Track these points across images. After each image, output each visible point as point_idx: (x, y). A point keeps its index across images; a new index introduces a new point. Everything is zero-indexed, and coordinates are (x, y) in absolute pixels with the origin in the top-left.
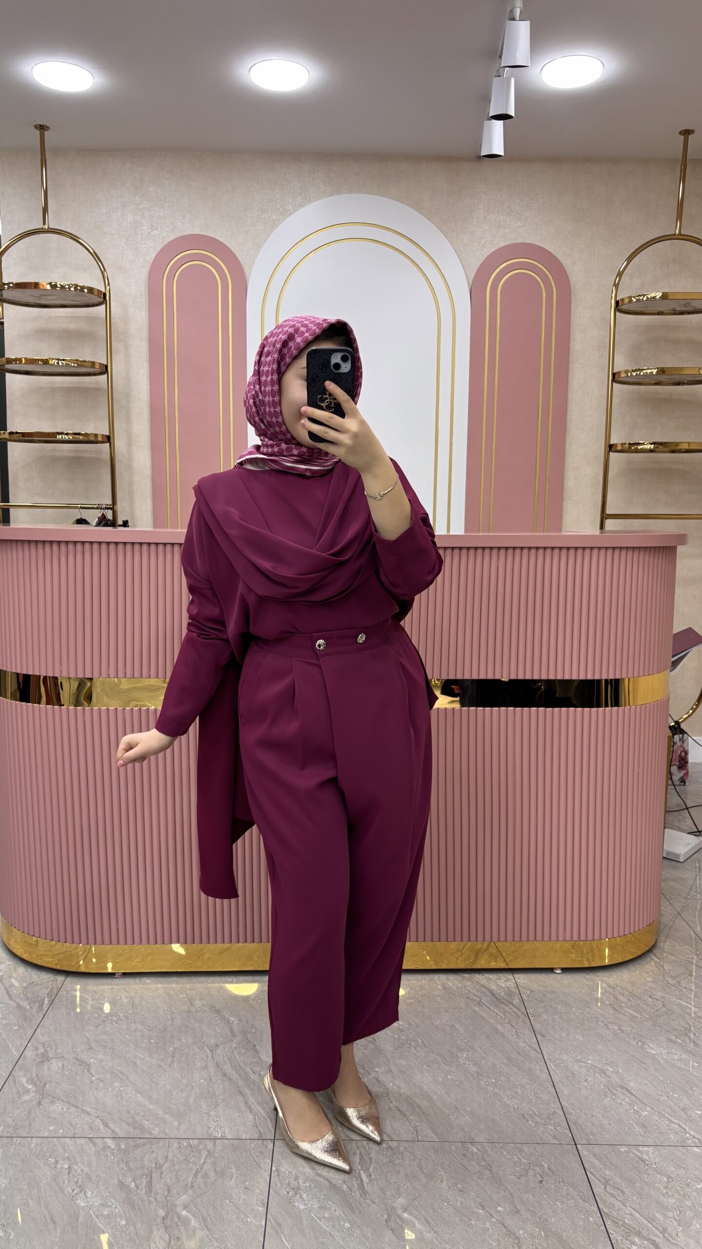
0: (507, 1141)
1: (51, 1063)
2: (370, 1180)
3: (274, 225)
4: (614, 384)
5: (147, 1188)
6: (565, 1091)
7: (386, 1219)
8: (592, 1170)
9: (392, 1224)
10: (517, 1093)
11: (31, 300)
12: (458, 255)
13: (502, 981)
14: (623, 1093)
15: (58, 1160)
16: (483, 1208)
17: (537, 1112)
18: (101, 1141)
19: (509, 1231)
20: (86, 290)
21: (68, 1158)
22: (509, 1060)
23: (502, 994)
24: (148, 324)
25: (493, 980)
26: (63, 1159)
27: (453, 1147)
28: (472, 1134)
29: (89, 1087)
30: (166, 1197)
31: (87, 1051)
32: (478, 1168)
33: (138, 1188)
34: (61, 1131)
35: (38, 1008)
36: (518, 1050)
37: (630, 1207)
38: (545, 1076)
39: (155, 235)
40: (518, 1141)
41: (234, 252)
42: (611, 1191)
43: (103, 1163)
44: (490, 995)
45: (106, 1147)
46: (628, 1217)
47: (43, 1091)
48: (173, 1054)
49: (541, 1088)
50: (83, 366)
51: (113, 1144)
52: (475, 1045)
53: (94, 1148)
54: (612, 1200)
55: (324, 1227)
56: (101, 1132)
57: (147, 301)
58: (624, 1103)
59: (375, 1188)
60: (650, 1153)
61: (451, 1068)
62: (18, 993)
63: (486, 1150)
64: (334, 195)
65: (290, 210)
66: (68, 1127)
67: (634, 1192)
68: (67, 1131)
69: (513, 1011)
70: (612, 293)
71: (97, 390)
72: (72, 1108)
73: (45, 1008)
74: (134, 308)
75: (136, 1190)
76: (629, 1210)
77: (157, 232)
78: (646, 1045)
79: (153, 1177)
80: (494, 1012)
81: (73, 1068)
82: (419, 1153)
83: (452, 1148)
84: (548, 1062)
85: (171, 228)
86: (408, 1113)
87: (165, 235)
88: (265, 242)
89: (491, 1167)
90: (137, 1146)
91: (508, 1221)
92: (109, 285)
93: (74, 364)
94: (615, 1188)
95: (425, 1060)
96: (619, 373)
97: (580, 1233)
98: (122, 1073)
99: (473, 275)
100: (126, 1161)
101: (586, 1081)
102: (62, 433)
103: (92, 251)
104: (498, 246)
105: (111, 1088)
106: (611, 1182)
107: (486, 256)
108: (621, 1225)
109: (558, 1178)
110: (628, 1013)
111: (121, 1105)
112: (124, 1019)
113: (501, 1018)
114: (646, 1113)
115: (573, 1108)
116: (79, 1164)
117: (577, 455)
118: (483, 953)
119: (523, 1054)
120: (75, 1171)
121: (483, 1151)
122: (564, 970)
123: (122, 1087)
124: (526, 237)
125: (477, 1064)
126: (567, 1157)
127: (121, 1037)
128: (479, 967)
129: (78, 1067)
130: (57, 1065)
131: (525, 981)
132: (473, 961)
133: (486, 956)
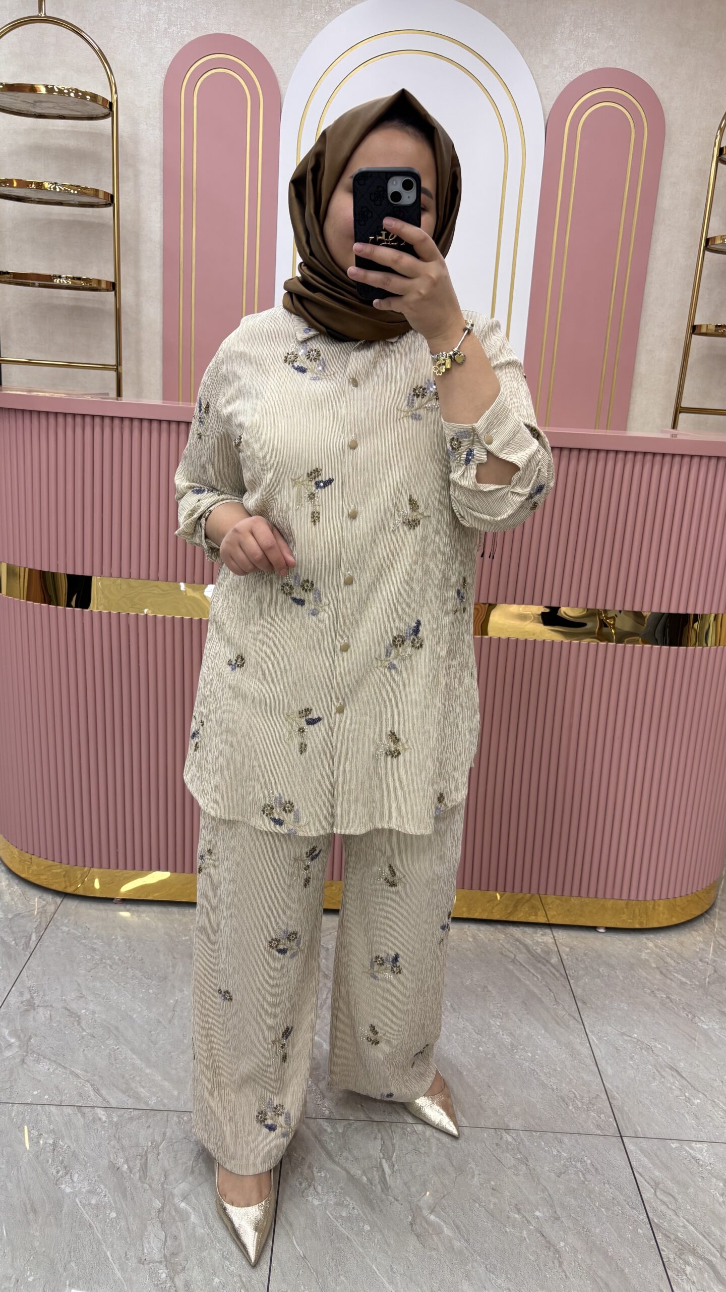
0: (545, 1129)
1: (37, 1013)
2: (393, 1172)
3: (318, 27)
4: (707, 252)
5: (142, 1172)
6: (608, 1070)
7: (410, 1222)
8: (640, 1170)
9: (417, 1228)
10: (555, 1070)
11: (23, 107)
13: (538, 935)
14: (672, 1075)
16: (519, 1211)
17: (578, 1095)
18: (91, 1111)
19: (549, 1242)
20: (88, 97)
21: (53, 1131)
22: (546, 1031)
23: (539, 951)
24: (162, 146)
25: (529, 934)
26: (47, 1133)
28: (506, 1119)
29: (79, 1044)
30: (162, 1184)
31: (78, 1000)
32: (513, 1162)
33: (131, 1172)
34: (46, 1097)
35: (25, 946)
36: (557, 1018)
37: (683, 1217)
38: (586, 1051)
39: (173, 33)
40: (558, 1130)
41: (269, 60)
42: (661, 1197)
43: (92, 1138)
44: (524, 951)
45: (96, 1119)
46: (681, 1229)
47: (27, 1047)
48: (174, 1008)
49: (583, 1066)
50: (85, 194)
51: (104, 1115)
52: (510, 1011)
53: (82, 1120)
54: (663, 1208)
55: (341, 1229)
56: (91, 1099)
57: (162, 116)
58: (674, 1087)
59: (398, 1181)
60: (704, 1150)
61: (483, 1037)
63: (522, 1140)
65: (338, 9)
66: (54, 1092)
67: (689, 1201)
68: (53, 1097)
69: (551, 972)
70: (716, 138)
71: (103, 225)
72: (59, 1069)
73: (32, 944)
74: (147, 124)
75: (129, 1174)
76: (682, 1221)
77: (175, 28)
78: (697, 1018)
79: (148, 1159)
80: (530, 972)
81: (62, 1020)
83: (484, 1135)
84: (590, 1034)
85: (193, 25)
87: (184, 33)
88: (305, 49)
89: (528, 1161)
90: (131, 1119)
91: (547, 1230)
92: (116, 92)
93: (74, 191)
94: (666, 1193)
95: (454, 1027)
96: (714, 236)
97: (628, 1249)
98: (117, 1028)
99: (551, 106)
100: (119, 1136)
101: (632, 1058)
102: (60, 277)
103: (97, 48)
104: (583, 70)
105: (104, 1046)
106: (661, 1186)
108: (674, 1240)
109: (603, 1177)
110: (676, 979)
111: (114, 1067)
112: (120, 963)
113: (538, 979)
114: (699, 1101)
115: (618, 1092)
116: (66, 1139)
117: (653, 336)
118: (523, 905)
119: (562, 1024)
120: (60, 1148)
121: (519, 1141)
122: (609, 929)
123: (116, 1046)
124: (617, 62)
125: (511, 1033)
126: (611, 1152)
127: (117, 985)
128: (515, 919)
129: (68, 1019)
130: (44, 1014)
131: (564, 937)
132: (511, 912)
133: (526, 908)
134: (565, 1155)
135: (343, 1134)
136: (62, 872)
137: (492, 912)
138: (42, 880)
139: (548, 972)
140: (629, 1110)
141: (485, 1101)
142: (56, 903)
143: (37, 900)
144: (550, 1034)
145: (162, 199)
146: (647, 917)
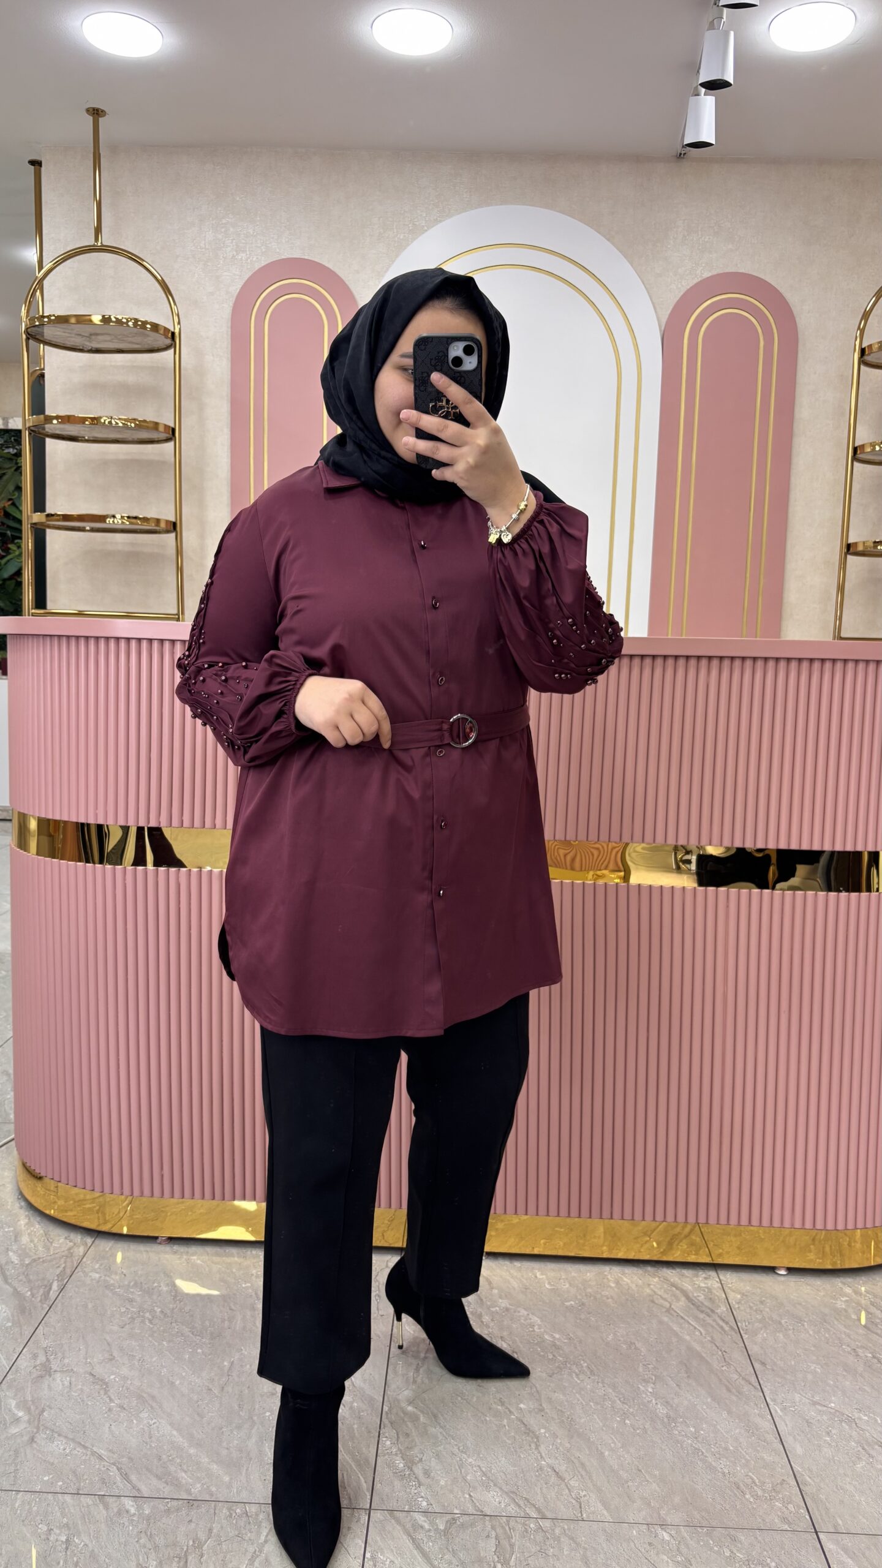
0: (714, 1524)
1: (54, 1379)
4: (856, 464)
6: (797, 1449)
10: (726, 1449)
11: (77, 341)
12: (647, 289)
13: (701, 1279)
15: (52, 1527)
17: (757, 1481)
18: (116, 1502)
20: (148, 326)
21: (67, 1525)
22: (714, 1399)
23: (702, 1298)
24: (230, 377)
25: (688, 1277)
26: (60, 1528)
27: (634, 1532)
28: (662, 1512)
29: (105, 1418)
31: (107, 1363)
34: (60, 1483)
35: (43, 1297)
36: (728, 1384)
38: (767, 1425)
39: (241, 259)
40: (731, 1525)
41: (347, 283)
43: (116, 1535)
44: (682, 1298)
45: (122, 1512)
47: (39, 1421)
49: (763, 1443)
50: (145, 429)
51: (133, 1506)
52: (665, 1373)
53: (104, 1512)
56: (118, 1487)
57: (230, 346)
61: (630, 1407)
62: (17, 1272)
63: (683, 1538)
64: (482, 207)
65: (423, 226)
66: (70, 1477)
68: (68, 1483)
69: (718, 1324)
70: (856, 340)
71: (164, 463)
72: (78, 1449)
73: (53, 1295)
74: (213, 355)
77: (244, 255)
79: (188, 1562)
80: (690, 1324)
81: (85, 1388)
82: (583, 1538)
83: (632, 1533)
84: (771, 1403)
85: (264, 250)
86: (567, 1476)
87: (254, 259)
89: (691, 1564)
90: (168, 1512)
92: (179, 323)
93: (131, 424)
95: (592, 1394)
96: (863, 446)
98: (153, 1397)
99: (667, 317)
100: (151, 1532)
101: (828, 1433)
102: (113, 517)
103: (159, 278)
104: (700, 277)
105: (137, 1420)
107: (686, 290)
111: (148, 1447)
112: (162, 1317)
113: (701, 1333)
115: (811, 1476)
116: (82, 1535)
117: (802, 559)
118: (681, 1241)
119: (734, 1390)
120: (75, 1546)
121: (679, 1539)
122: (791, 1270)
123: (152, 1419)
124: (739, 266)
125: (667, 1402)
126: (803, 1553)
127: (156, 1344)
128: (671, 1259)
129: (92, 1387)
130: (62, 1381)
131: (734, 1281)
132: (664, 1250)
133: (684, 1245)
134: (741, 1556)
135: (446, 1532)
136: (95, 1207)
137: (640, 1252)
138: (70, 1217)
139: (714, 1324)
140: (826, 1499)
141: (634, 1489)
142: (86, 1244)
143: (61, 1240)
144: (719, 1404)
145: (229, 433)
146: (840, 1256)
